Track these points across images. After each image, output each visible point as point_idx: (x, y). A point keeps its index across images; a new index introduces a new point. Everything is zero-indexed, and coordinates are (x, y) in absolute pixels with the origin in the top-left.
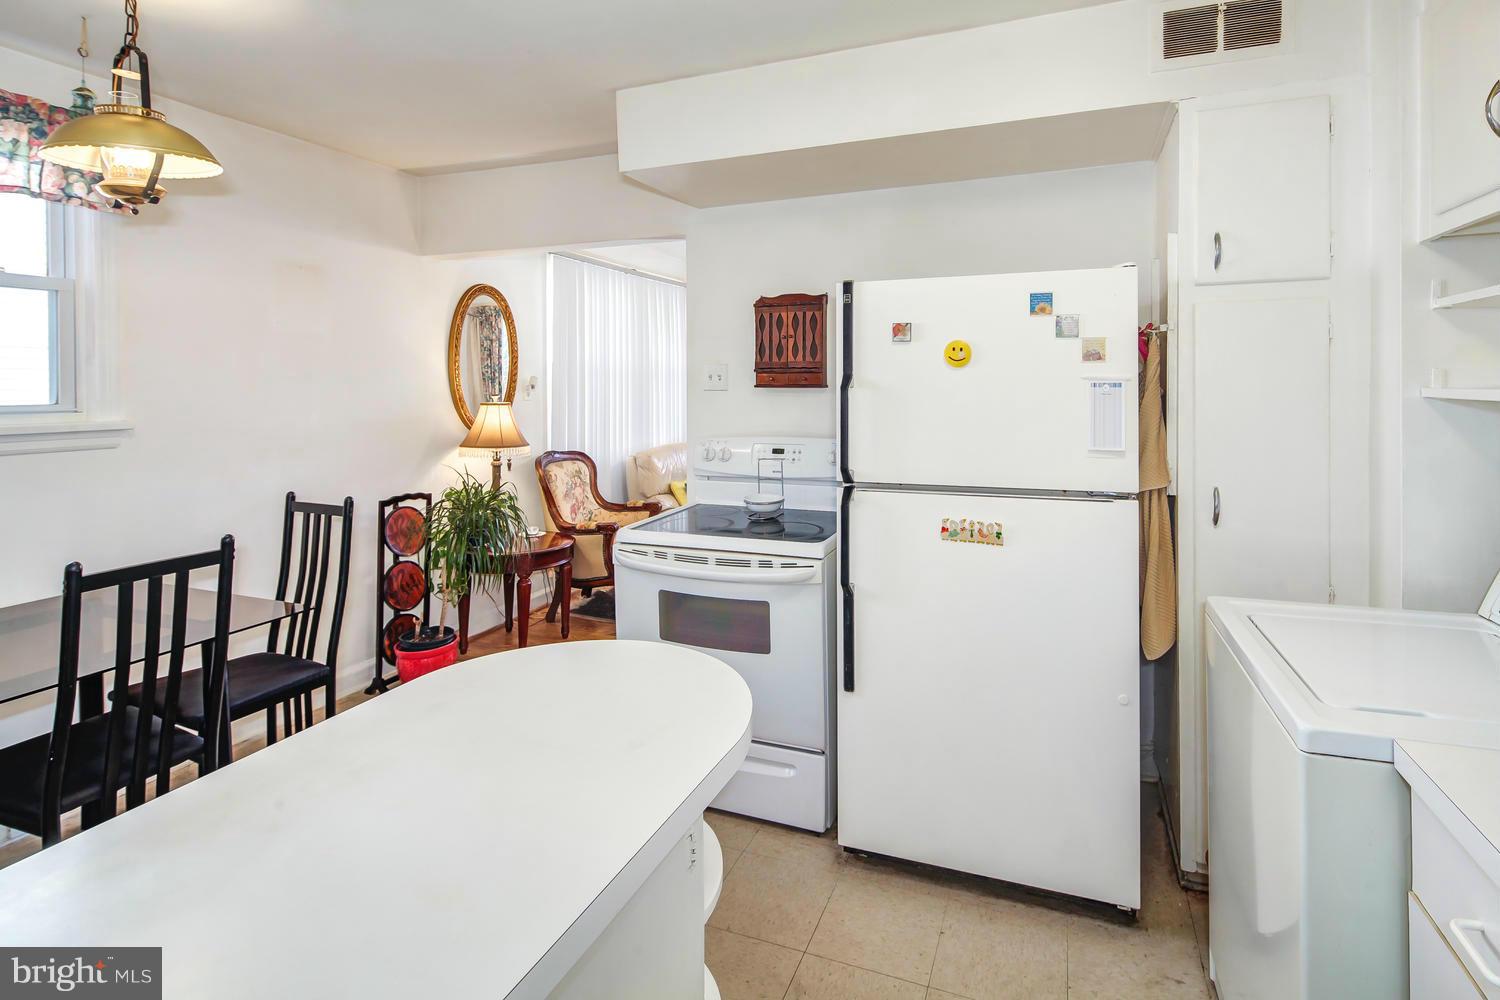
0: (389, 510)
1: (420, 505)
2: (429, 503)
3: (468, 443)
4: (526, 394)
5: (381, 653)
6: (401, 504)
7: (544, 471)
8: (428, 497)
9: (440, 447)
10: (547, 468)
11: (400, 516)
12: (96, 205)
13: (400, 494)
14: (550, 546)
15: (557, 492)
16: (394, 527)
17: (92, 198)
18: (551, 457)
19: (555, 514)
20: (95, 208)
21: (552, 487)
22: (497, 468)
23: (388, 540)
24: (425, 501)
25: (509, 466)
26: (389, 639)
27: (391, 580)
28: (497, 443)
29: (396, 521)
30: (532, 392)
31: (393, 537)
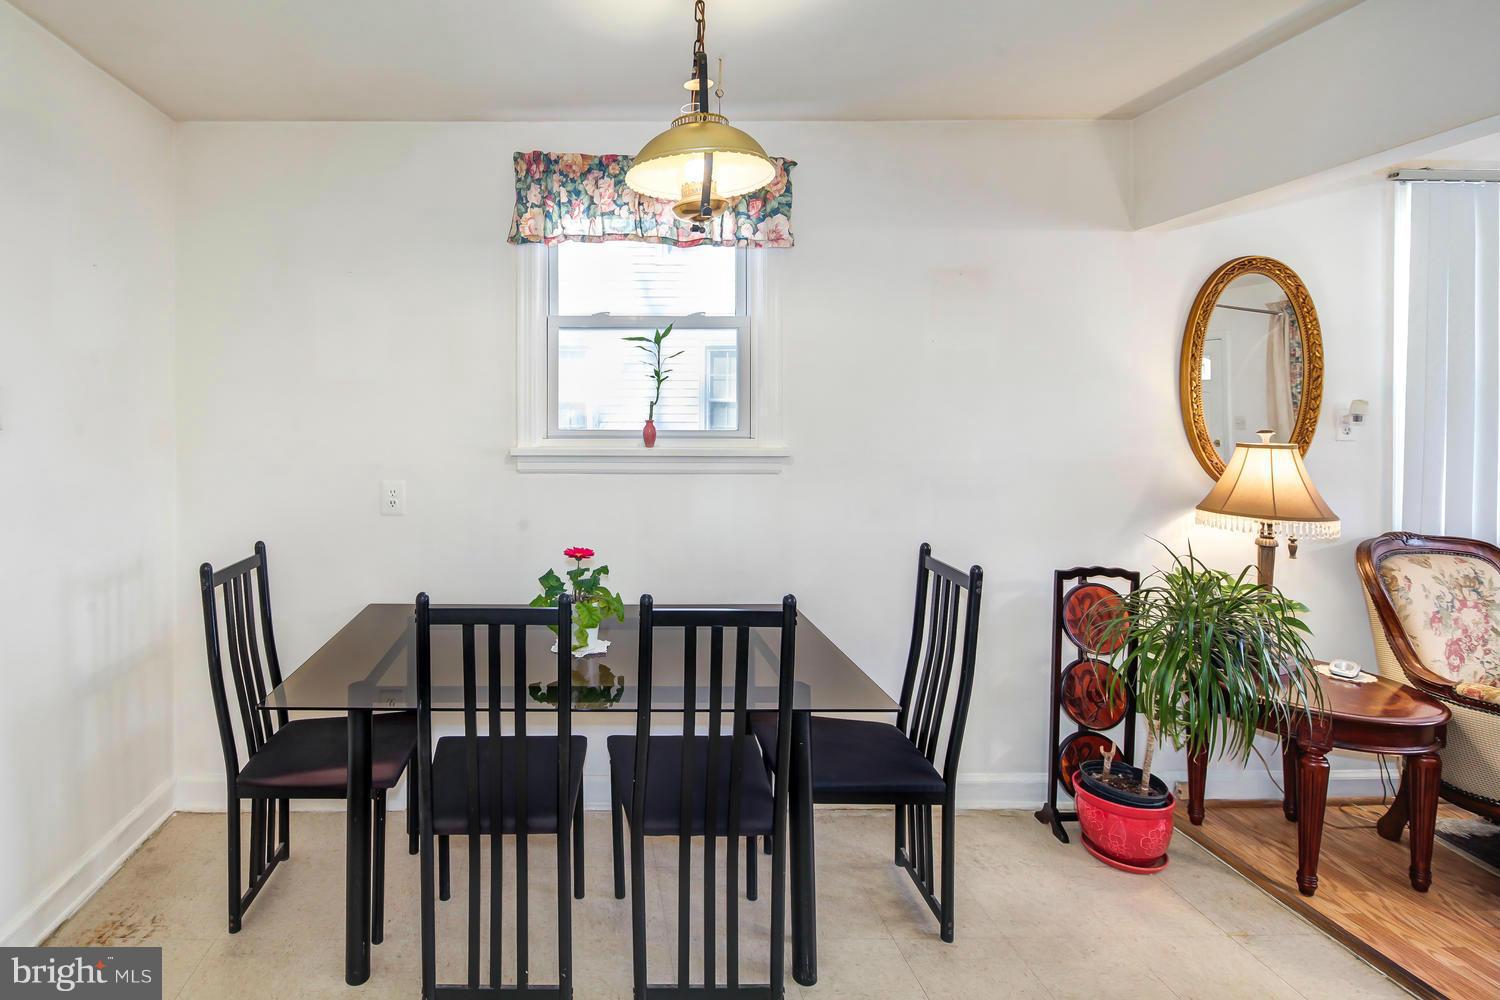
0: (1069, 585)
1: (1122, 587)
2: (1136, 585)
3: (1210, 504)
4: (1341, 430)
5: (1056, 774)
6: (1090, 580)
7: (1379, 568)
8: (1134, 578)
9: (1163, 504)
10: (1388, 563)
11: (1087, 595)
12: (761, 243)
13: (1088, 566)
14: (1386, 713)
15: (1410, 609)
16: (1078, 609)
17: (759, 237)
18: (1397, 543)
19: (1405, 652)
20: (761, 246)
21: (1398, 601)
22: (1267, 553)
23: (1067, 625)
24: (1128, 583)
25: (1293, 551)
26: (1069, 760)
27: (1071, 678)
28: (1268, 512)
29: (1081, 601)
30: (1354, 426)
31: (1075, 622)
